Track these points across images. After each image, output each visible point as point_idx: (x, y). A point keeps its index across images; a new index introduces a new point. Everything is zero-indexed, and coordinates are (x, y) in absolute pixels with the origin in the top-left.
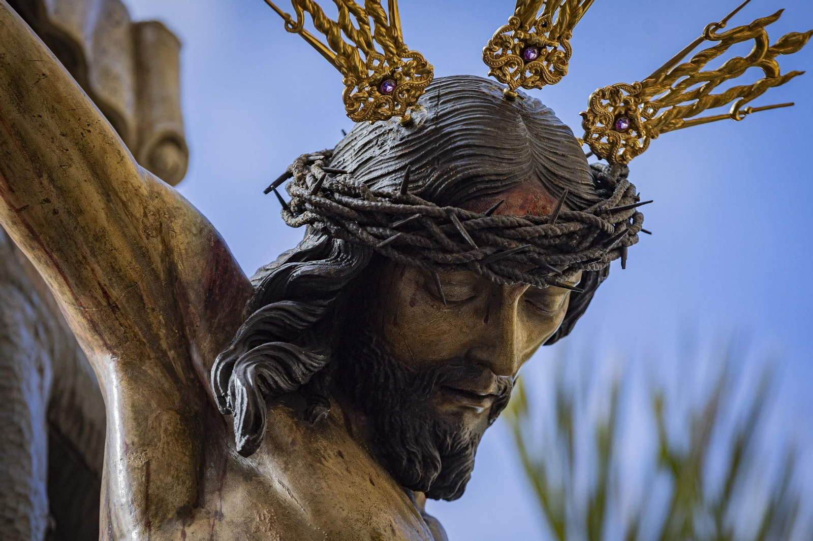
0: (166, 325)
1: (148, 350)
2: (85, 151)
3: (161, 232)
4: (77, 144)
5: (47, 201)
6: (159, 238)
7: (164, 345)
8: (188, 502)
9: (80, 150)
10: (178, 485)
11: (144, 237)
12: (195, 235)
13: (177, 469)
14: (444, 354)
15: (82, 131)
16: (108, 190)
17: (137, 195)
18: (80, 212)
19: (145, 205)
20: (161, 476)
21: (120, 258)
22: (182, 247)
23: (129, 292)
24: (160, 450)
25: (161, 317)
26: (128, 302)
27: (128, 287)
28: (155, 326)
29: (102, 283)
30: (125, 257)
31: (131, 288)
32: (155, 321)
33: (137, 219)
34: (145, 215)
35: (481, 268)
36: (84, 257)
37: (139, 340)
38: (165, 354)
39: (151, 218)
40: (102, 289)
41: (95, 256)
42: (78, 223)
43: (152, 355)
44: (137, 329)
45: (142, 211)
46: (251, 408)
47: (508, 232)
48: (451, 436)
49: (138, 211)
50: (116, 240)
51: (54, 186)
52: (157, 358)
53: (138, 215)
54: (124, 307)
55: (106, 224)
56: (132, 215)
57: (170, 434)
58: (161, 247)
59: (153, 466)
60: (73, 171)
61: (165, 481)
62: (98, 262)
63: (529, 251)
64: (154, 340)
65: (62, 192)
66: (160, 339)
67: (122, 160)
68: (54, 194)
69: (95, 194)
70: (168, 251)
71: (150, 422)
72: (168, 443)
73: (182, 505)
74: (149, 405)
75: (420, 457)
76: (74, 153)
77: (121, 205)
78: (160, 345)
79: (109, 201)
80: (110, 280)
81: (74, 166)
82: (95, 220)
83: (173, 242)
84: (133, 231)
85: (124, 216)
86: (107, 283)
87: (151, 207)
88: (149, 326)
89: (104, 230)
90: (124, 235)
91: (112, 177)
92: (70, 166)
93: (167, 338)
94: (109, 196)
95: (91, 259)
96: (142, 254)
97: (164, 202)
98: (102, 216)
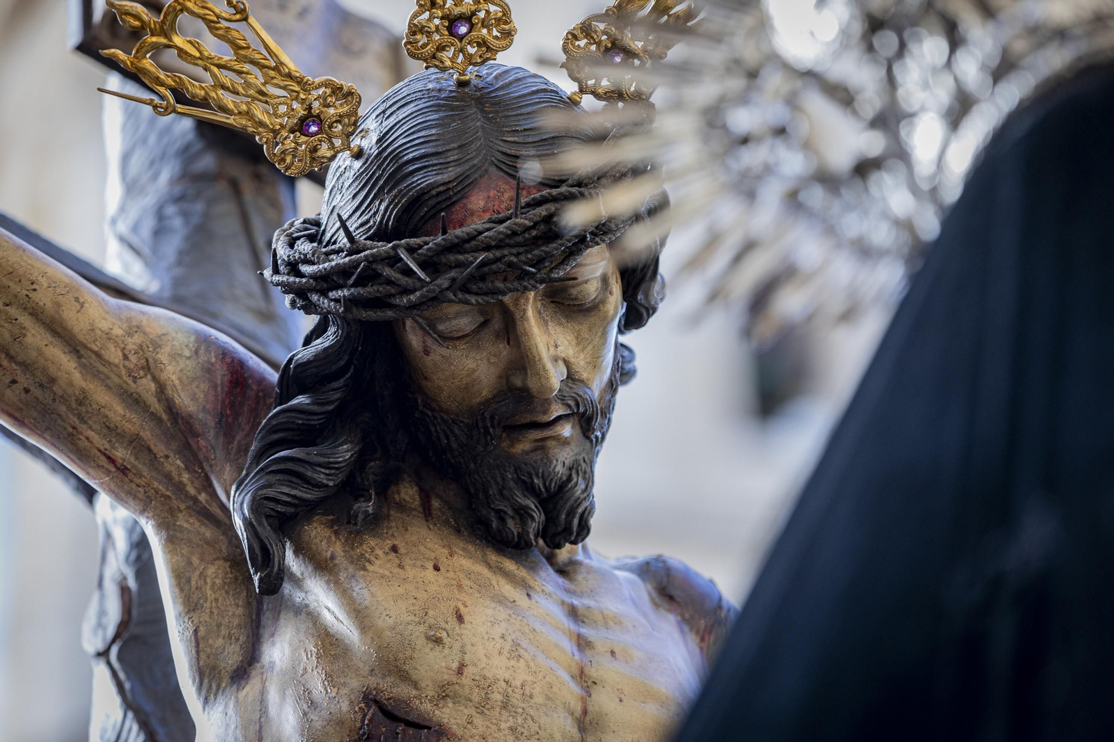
0: (187, 468)
1: (175, 503)
2: (36, 313)
3: (149, 369)
4: (25, 308)
5: (14, 382)
6: (149, 377)
7: (192, 491)
8: (242, 661)
9: (31, 314)
10: (231, 644)
11: (130, 382)
12: (188, 358)
13: (228, 627)
14: (485, 393)
15: (26, 293)
16: (75, 347)
17: (110, 339)
18: (53, 380)
19: (122, 346)
20: (211, 641)
21: (111, 414)
22: (174, 377)
23: (134, 448)
24: (208, 611)
25: (178, 462)
26: (137, 458)
27: (131, 442)
28: (174, 474)
29: (102, 448)
30: (117, 411)
31: (136, 443)
32: (173, 468)
33: (117, 366)
34: (126, 357)
35: (455, 295)
36: (74, 428)
37: (162, 496)
38: (195, 500)
39: (133, 358)
40: (105, 454)
41: (85, 422)
42: (55, 394)
43: (182, 506)
44: (156, 484)
45: (120, 354)
48: (538, 476)
49: (114, 355)
50: (101, 396)
51: (16, 363)
52: (188, 508)
53: (116, 361)
54: (134, 466)
55: (83, 384)
56: (110, 363)
57: (219, 588)
58: (153, 386)
59: (202, 633)
60: (29, 339)
61: (216, 645)
62: (91, 428)
64: (180, 488)
65: (26, 366)
66: (185, 485)
67: (82, 307)
68: (19, 372)
69: (62, 356)
70: (161, 388)
71: (193, 583)
72: (217, 600)
73: (235, 667)
74: (190, 563)
75: (510, 512)
76: (25, 320)
77: (93, 356)
78: (187, 492)
79: (80, 357)
80: (110, 441)
81: (28, 334)
82: (71, 384)
83: (164, 376)
84: (116, 380)
85: (102, 368)
86: (107, 446)
87: (130, 346)
88: (168, 477)
89: (83, 391)
90: (109, 388)
91: (76, 330)
92: (25, 335)
93: (192, 482)
94: (78, 352)
95: (82, 427)
96: (134, 401)
97: (145, 333)
98: (77, 377)
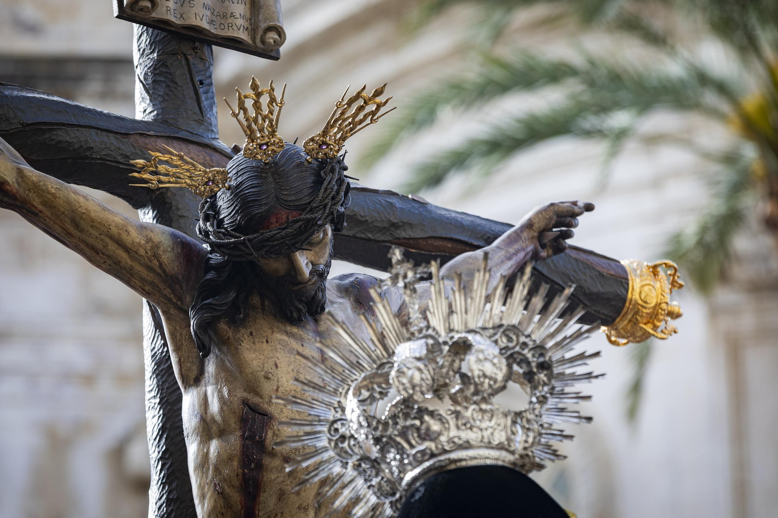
0: (172, 293)
1: (169, 305)
2: (111, 237)
3: (155, 256)
4: (107, 236)
5: (105, 262)
6: (156, 259)
7: (175, 301)
8: (198, 374)
9: (109, 238)
10: (193, 366)
11: (149, 262)
12: (170, 252)
13: (192, 358)
14: (281, 274)
15: (107, 230)
16: (127, 249)
17: (140, 246)
18: (120, 262)
19: (145, 248)
20: (186, 364)
21: (143, 274)
22: (165, 261)
23: (152, 286)
24: (184, 350)
25: (169, 290)
26: (153, 289)
27: (150, 284)
28: (168, 295)
29: (140, 286)
30: (144, 273)
31: (152, 284)
32: (167, 293)
33: (143, 256)
34: (146, 253)
35: (267, 256)
36: (129, 278)
37: (164, 303)
38: (176, 304)
39: (149, 253)
40: (141, 288)
41: (133, 276)
42: (121, 266)
43: (172, 306)
44: (161, 299)
45: (144, 251)
46: (198, 341)
47: (270, 240)
48: (303, 297)
49: (142, 252)
50: (138, 268)
51: (105, 255)
52: (174, 307)
53: (143, 254)
54: (153, 292)
55: (131, 264)
56: (141, 256)
57: (187, 340)
58: (157, 263)
59: (182, 360)
60: (110, 247)
61: (188, 366)
62: (135, 279)
63: (285, 241)
64: (170, 300)
65: (109, 257)
66: (172, 299)
67: (129, 233)
68: (107, 259)
69: (123, 253)
70: (161, 265)
71: (178, 338)
72: (187, 345)
73: (195, 376)
74: (176, 329)
75: (294, 310)
76: (108, 240)
77: (134, 253)
78: (173, 301)
79: (129, 253)
80: (143, 283)
81: (109, 246)
82: (126, 263)
83: (161, 260)
84: (144, 261)
85: (138, 257)
86: (142, 285)
87: (148, 248)
88: (165, 295)
89: (131, 266)
90: (141, 264)
91: (127, 243)
92: (108, 246)
93: (175, 298)
94: (128, 251)
95: (131, 278)
96: (150, 269)
97: (153, 242)
98: (129, 261)
